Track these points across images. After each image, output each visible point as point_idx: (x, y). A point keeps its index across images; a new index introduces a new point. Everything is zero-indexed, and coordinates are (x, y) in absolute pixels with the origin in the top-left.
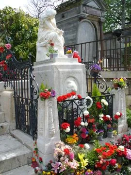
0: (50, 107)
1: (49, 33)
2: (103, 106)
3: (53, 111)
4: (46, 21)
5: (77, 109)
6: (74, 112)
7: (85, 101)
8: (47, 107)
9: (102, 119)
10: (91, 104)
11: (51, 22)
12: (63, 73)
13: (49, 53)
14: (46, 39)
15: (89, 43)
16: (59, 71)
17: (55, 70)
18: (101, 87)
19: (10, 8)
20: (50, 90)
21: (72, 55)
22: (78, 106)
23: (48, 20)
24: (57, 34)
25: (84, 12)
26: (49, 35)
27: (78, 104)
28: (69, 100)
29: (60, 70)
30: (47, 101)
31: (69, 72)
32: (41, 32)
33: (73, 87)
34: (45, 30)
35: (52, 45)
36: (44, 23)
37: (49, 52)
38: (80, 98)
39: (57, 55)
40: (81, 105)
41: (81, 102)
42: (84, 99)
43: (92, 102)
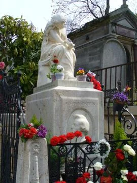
0: (35, 153)
1: (55, 46)
2: (126, 156)
3: (40, 160)
4: (52, 31)
5: (84, 159)
6: (78, 163)
7: (98, 146)
8: (30, 154)
9: (125, 179)
10: (108, 153)
11: (58, 33)
12: (68, 102)
13: (51, 74)
14: (49, 55)
15: (116, 67)
16: (61, 99)
17: (55, 98)
18: (128, 126)
19: (10, 18)
20: (36, 126)
21: (84, 77)
22: (85, 155)
23: (54, 29)
24: (64, 47)
25: (113, 32)
26: (54, 49)
27: (86, 152)
28: (70, 144)
29: (63, 98)
30: (29, 142)
31: (76, 102)
32: (44, 46)
33: (82, 124)
34: (50, 43)
35: (56, 61)
36: (49, 33)
37: (52, 72)
38: (89, 142)
39: (62, 75)
40: (92, 152)
41: (91, 148)
42: (96, 142)
43: (110, 148)
